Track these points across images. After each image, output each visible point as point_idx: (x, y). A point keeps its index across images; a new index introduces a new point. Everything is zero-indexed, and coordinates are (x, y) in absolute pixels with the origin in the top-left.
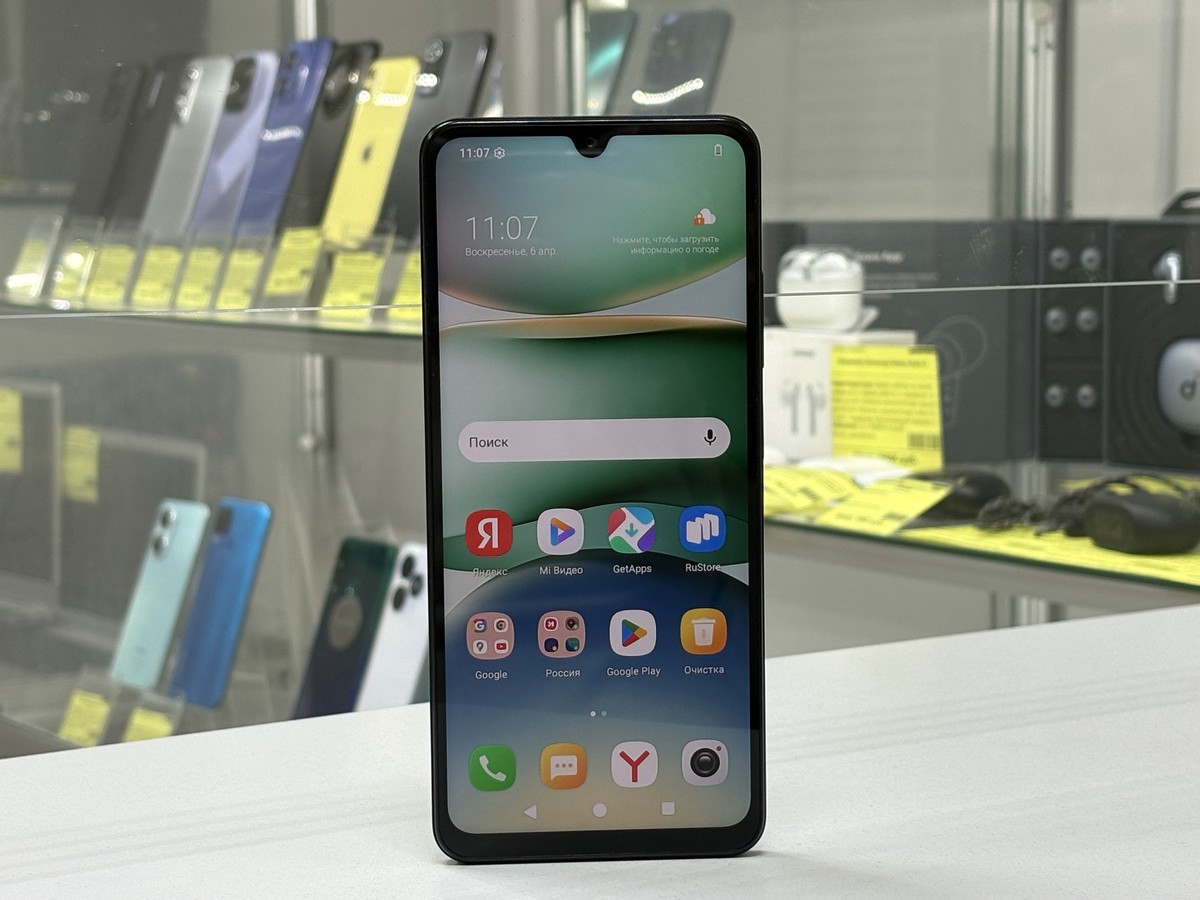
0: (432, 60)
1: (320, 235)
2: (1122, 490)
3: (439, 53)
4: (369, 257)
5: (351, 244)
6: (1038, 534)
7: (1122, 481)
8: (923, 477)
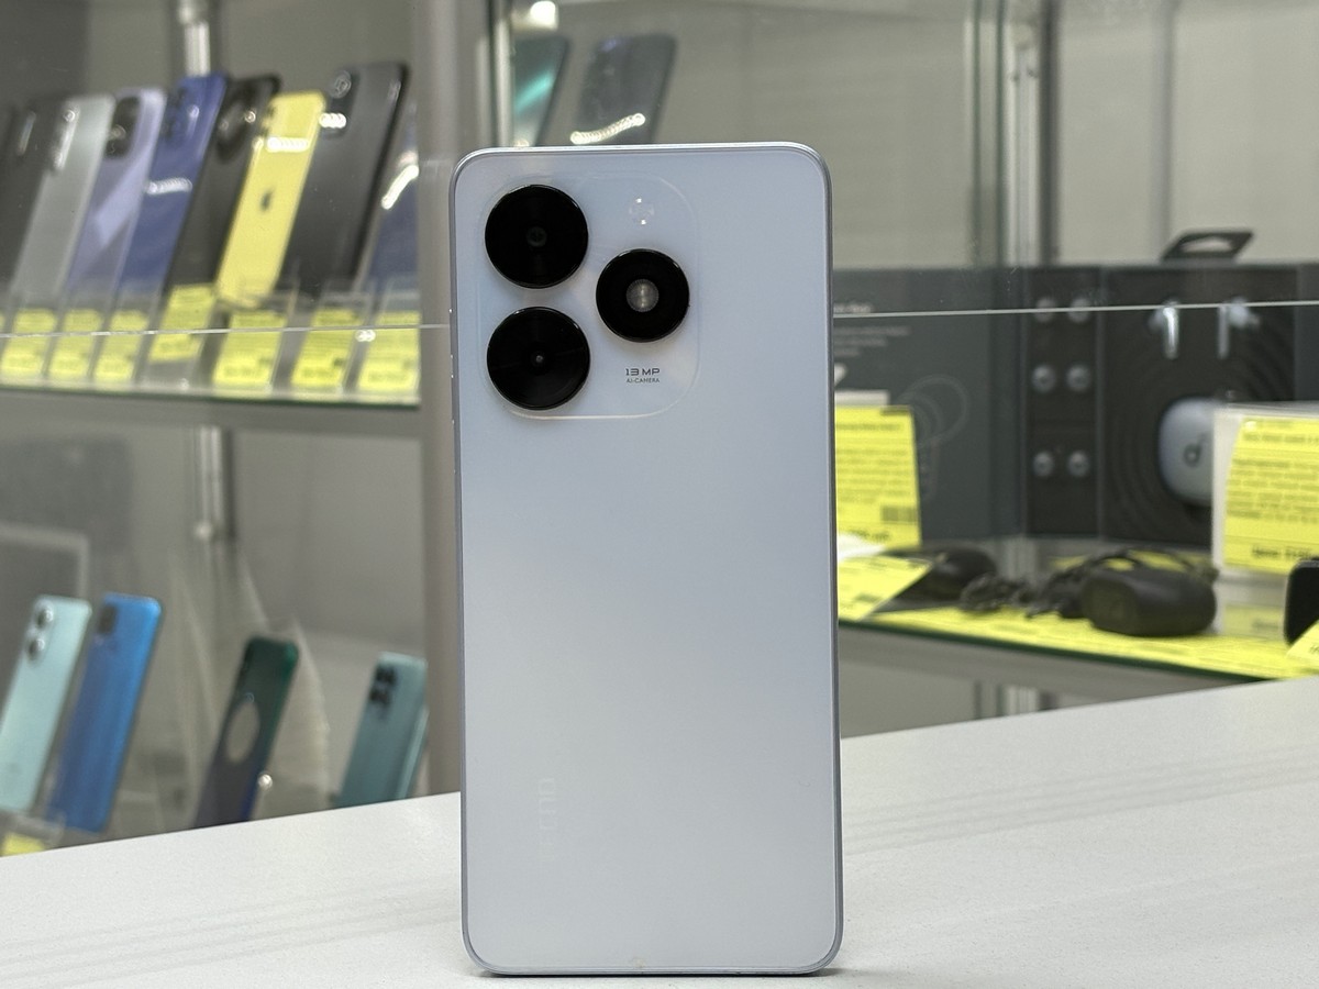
0: (339, 95)
1: (214, 293)
2: (1121, 565)
3: (346, 87)
4: (268, 317)
5: (249, 303)
6: (1029, 616)
7: (1121, 556)
8: (899, 554)
